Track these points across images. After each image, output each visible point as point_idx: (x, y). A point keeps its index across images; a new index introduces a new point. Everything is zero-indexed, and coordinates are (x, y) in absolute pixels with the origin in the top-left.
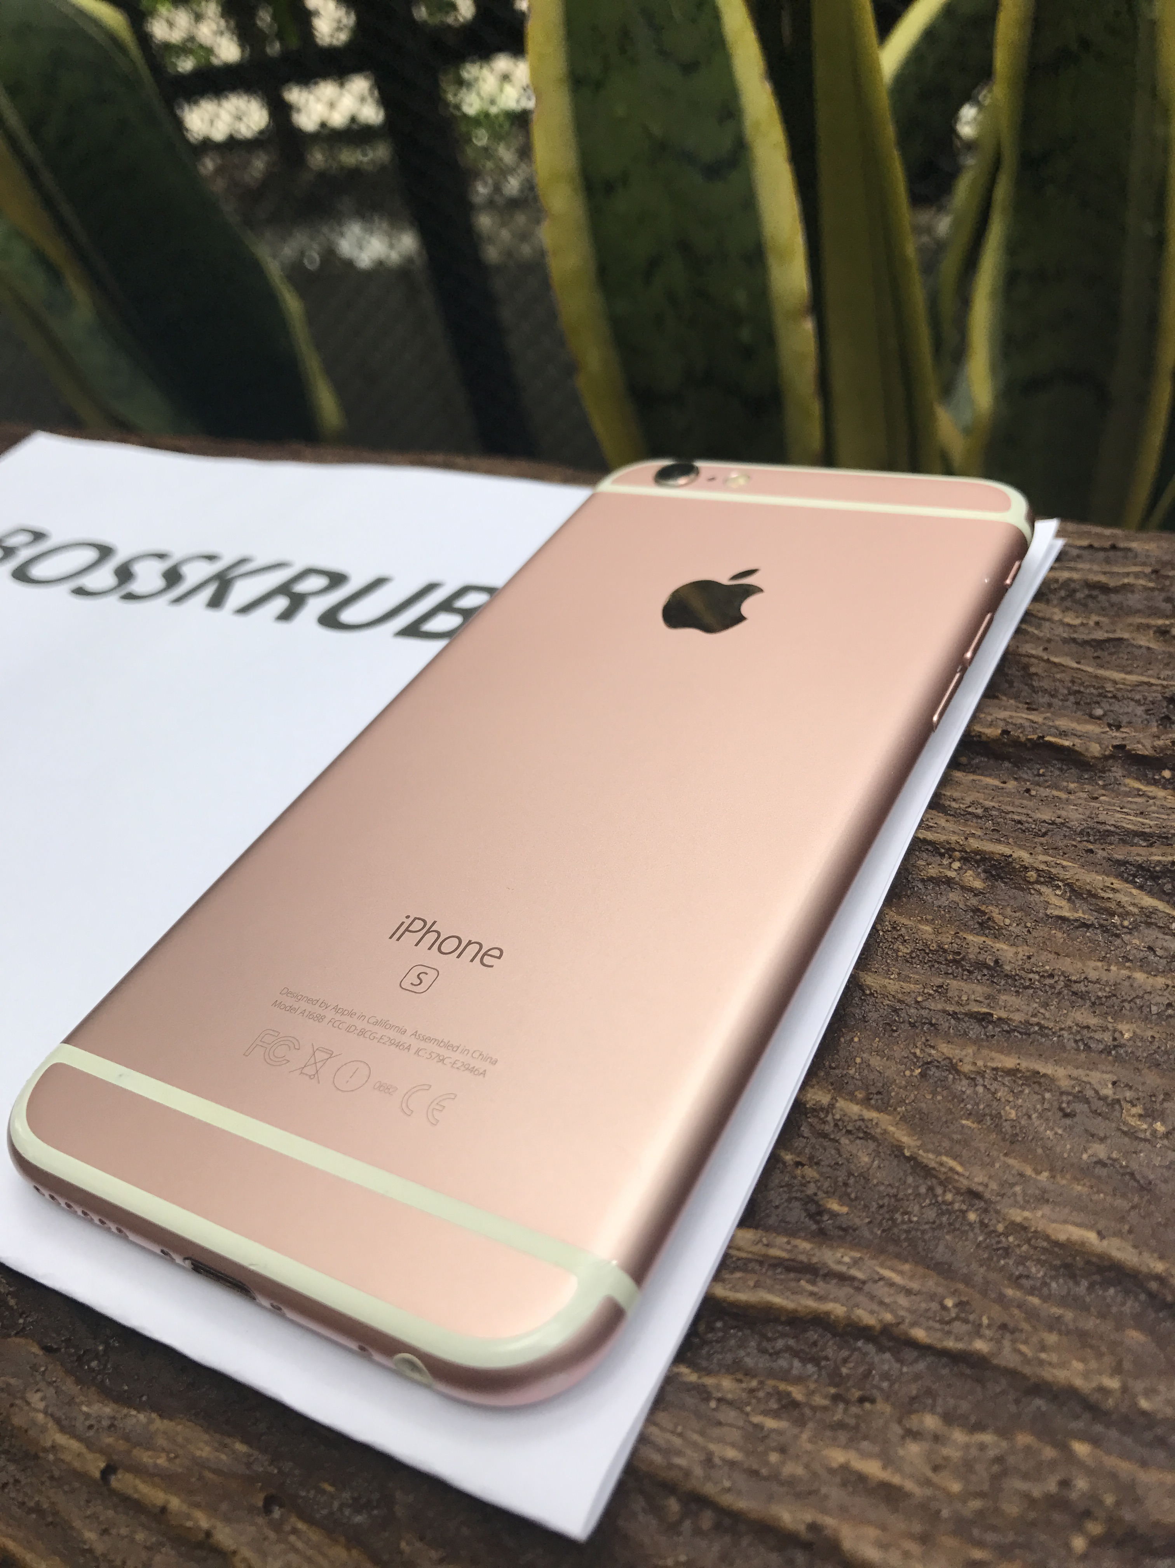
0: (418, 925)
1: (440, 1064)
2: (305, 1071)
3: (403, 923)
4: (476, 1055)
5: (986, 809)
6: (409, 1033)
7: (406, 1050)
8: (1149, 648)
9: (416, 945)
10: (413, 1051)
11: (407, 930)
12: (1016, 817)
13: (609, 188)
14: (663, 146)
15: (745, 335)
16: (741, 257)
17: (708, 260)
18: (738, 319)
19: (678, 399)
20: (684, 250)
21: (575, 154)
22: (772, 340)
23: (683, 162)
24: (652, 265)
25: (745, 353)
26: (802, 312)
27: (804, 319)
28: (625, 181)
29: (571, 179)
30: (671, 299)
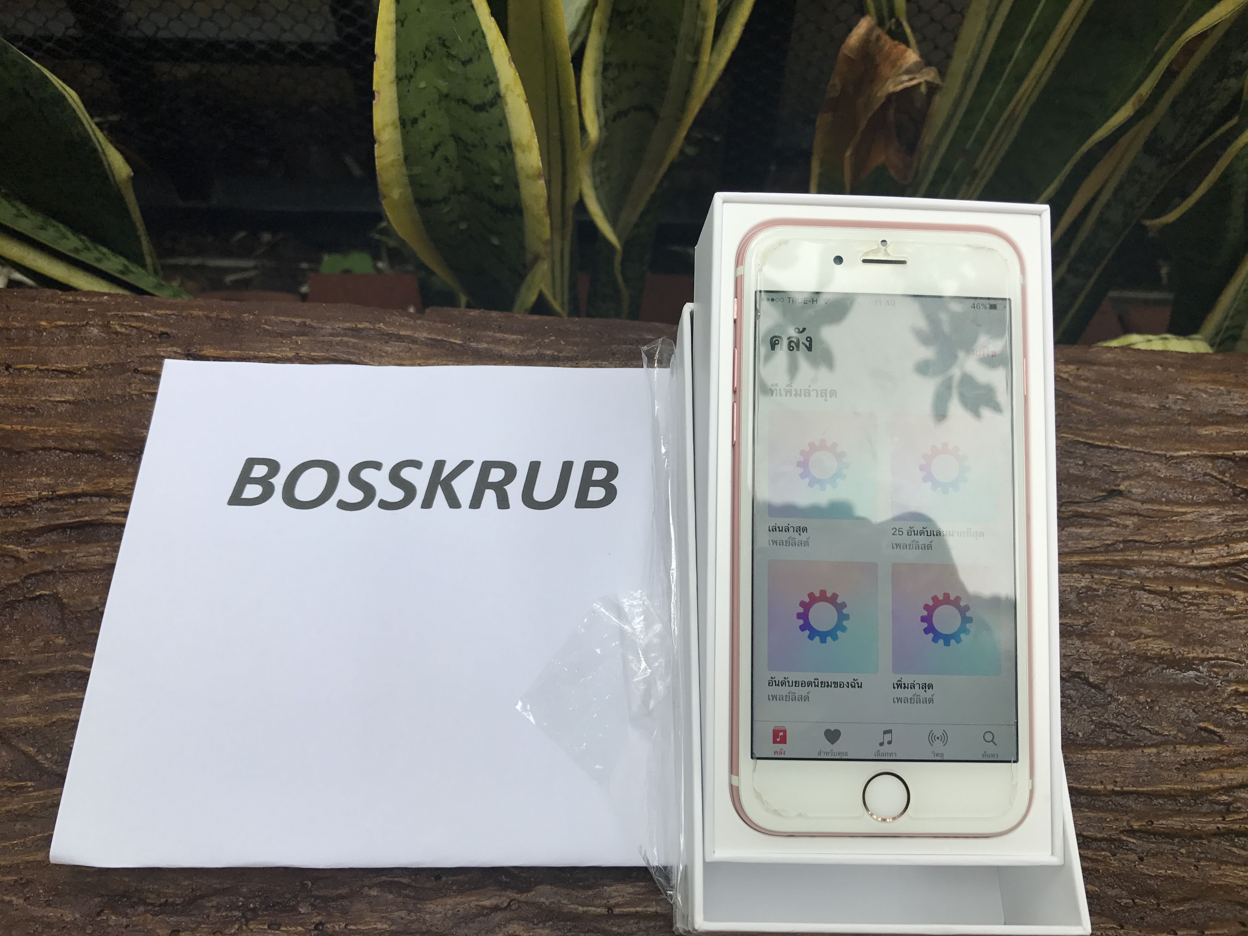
13: (415, 121)
14: (447, 96)
15: (497, 180)
16: (497, 146)
17: (474, 146)
18: (493, 173)
19: (446, 200)
20: (457, 139)
21: (396, 111)
22: (517, 186)
23: (461, 103)
24: (436, 147)
25: (497, 187)
26: (539, 176)
27: (540, 180)
28: (424, 115)
29: (393, 123)
30: (446, 159)
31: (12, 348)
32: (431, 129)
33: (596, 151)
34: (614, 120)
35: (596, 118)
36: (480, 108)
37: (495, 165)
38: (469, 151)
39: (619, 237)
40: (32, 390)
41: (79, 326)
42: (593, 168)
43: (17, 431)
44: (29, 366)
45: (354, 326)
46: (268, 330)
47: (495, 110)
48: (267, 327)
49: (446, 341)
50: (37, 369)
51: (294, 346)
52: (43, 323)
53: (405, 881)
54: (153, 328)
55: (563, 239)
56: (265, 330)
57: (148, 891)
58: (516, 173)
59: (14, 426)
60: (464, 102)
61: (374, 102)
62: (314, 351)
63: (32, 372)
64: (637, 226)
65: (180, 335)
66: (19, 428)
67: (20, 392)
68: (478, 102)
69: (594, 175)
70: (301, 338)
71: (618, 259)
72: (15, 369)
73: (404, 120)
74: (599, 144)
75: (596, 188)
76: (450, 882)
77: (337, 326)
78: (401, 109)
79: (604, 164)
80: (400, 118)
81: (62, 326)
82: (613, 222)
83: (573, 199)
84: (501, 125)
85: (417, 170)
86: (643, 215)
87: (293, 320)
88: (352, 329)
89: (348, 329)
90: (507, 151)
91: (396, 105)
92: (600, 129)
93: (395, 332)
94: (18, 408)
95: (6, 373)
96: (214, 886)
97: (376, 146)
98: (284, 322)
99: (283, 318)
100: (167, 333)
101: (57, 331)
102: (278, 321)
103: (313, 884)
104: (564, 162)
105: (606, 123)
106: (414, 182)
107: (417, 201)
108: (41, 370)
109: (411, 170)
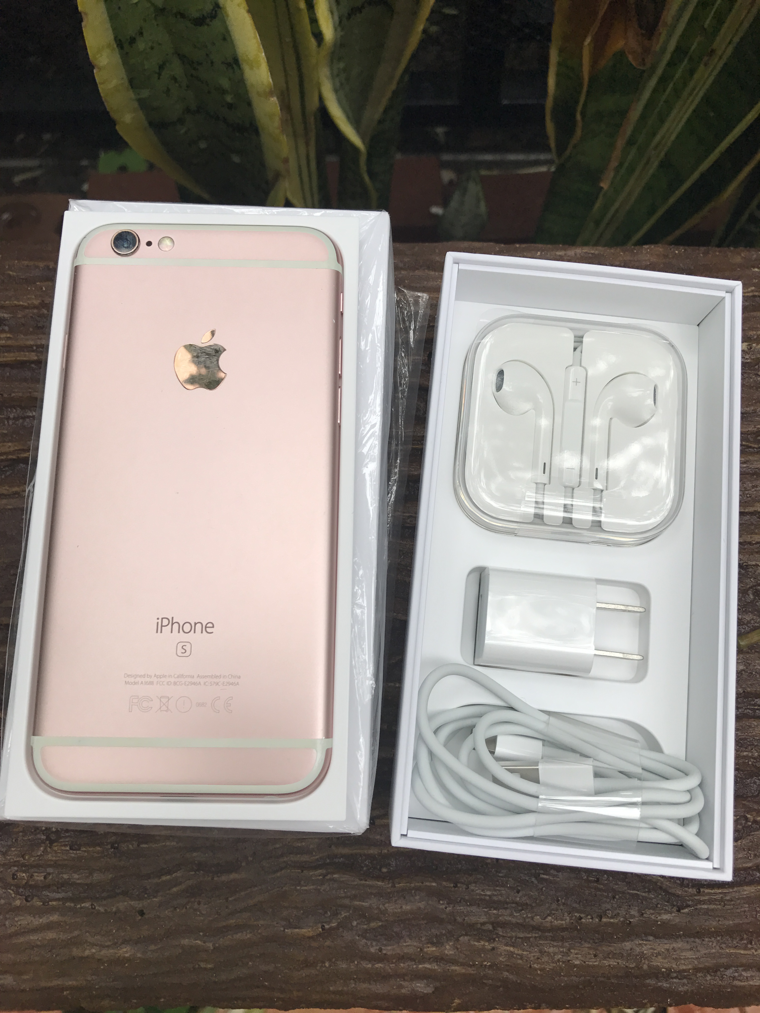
0: (165, 622)
1: (217, 685)
2: (162, 709)
3: (157, 623)
4: (230, 677)
6: (196, 677)
7: (200, 685)
9: (172, 632)
10: (203, 683)
11: (162, 626)
13: (132, 41)
14: (163, 10)
15: (229, 99)
16: (223, 63)
17: (200, 64)
18: (224, 92)
19: (181, 121)
20: (182, 57)
21: (110, 32)
22: (249, 104)
23: (179, 16)
24: (161, 67)
25: (230, 106)
26: (271, 94)
27: (273, 97)
28: (141, 34)
29: (109, 46)
30: (174, 79)
32: (152, 48)
33: (333, 53)
34: (349, 16)
35: (330, 16)
36: (200, 21)
37: (225, 83)
38: (195, 69)
39: (362, 137)
42: (332, 69)
47: (216, 23)
55: (307, 144)
58: (247, 92)
60: (183, 16)
61: (83, 24)
64: (380, 122)
68: (196, 15)
69: (333, 76)
71: (363, 160)
73: (120, 40)
74: (335, 45)
75: (336, 91)
78: (114, 29)
79: (342, 65)
80: (116, 38)
82: (356, 122)
83: (313, 104)
84: (224, 39)
85: (145, 93)
86: (385, 111)
90: (234, 66)
91: (108, 25)
92: (335, 29)
97: (95, 71)
104: (299, 69)
105: (340, 22)
106: (143, 104)
107: (151, 124)
109: (139, 94)
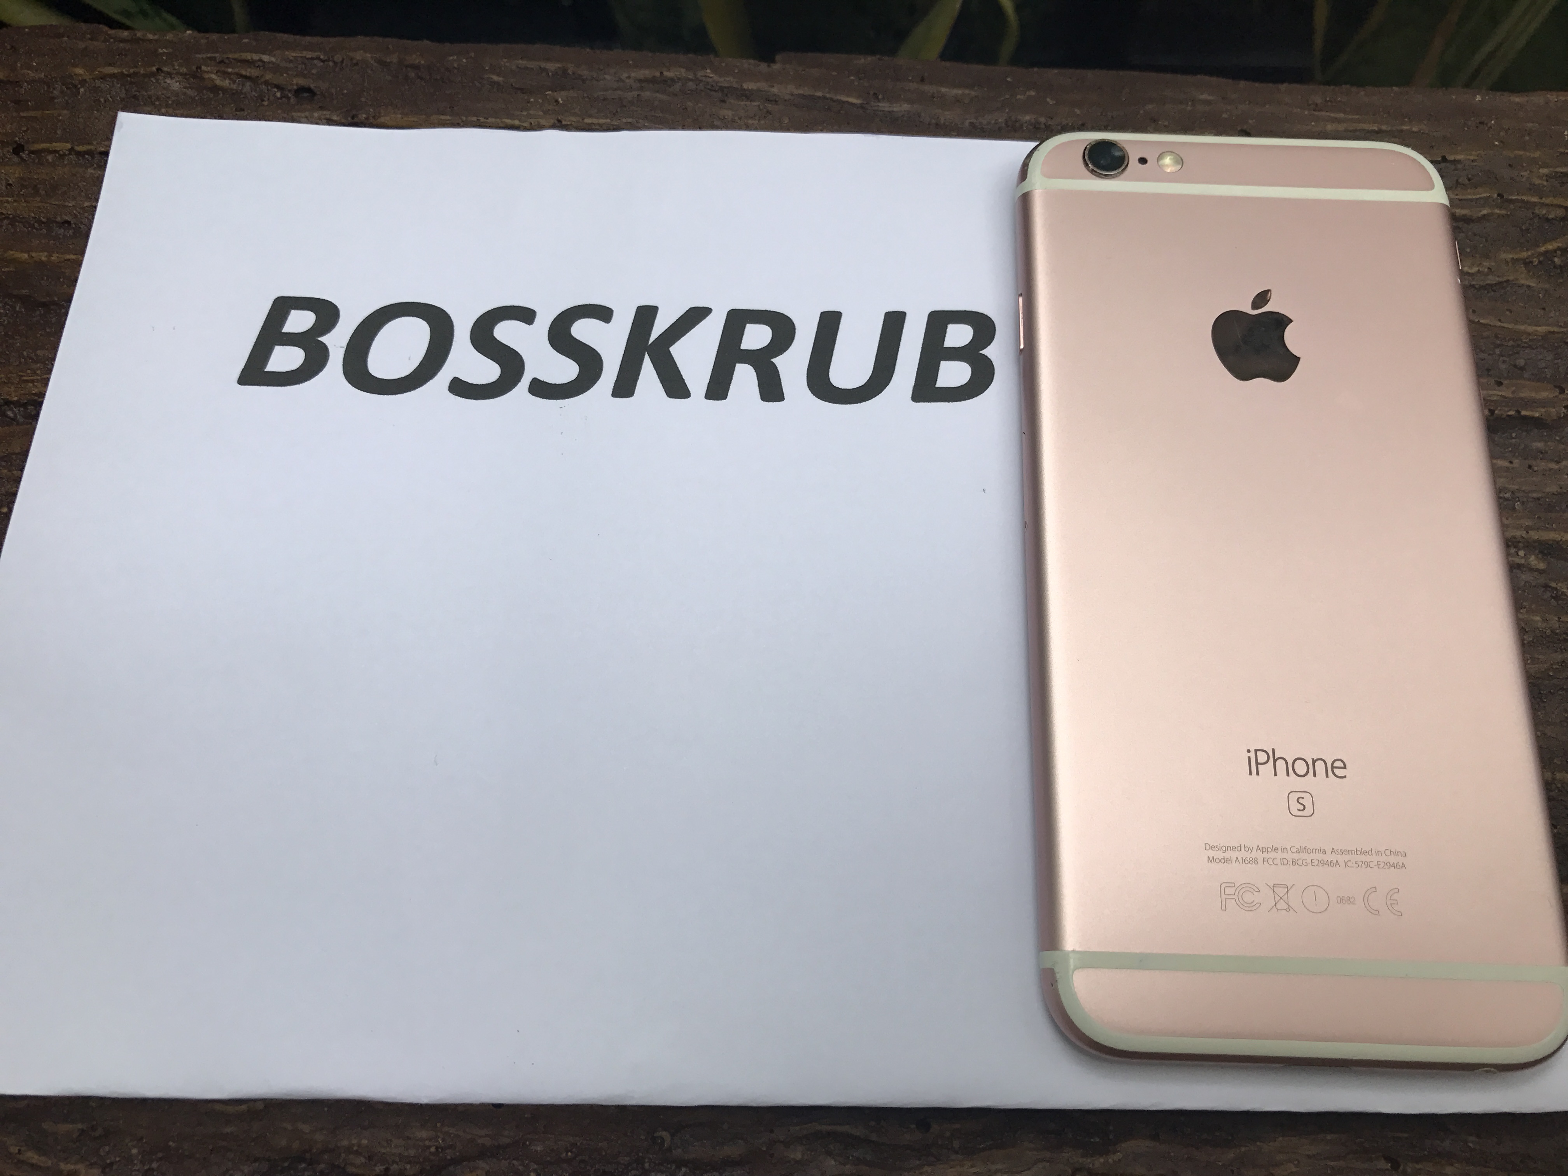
0: (1262, 757)
1: (1369, 868)
2: (1278, 906)
3: (1249, 758)
4: (1388, 853)
5: (1513, 492)
6: (1329, 851)
7: (1337, 866)
8: (1529, 287)
9: (1275, 775)
10: (1342, 864)
11: (1257, 764)
12: (1535, 495)
31: (22, 114)
40: (64, 189)
41: (145, 76)
43: (41, 264)
44: (57, 146)
45: (658, 74)
46: (498, 83)
48: (495, 78)
49: (831, 99)
50: (71, 150)
51: (550, 107)
52: (79, 71)
53: (858, 1131)
54: (281, 80)
56: (493, 83)
57: (349, 1150)
59: (34, 254)
62: (590, 116)
63: (62, 156)
65: (333, 91)
66: (43, 257)
67: (43, 192)
70: (563, 93)
72: (33, 152)
76: (948, 1134)
77: (625, 75)
81: (113, 76)
87: (543, 65)
88: (653, 81)
89: (646, 80)
93: (735, 86)
94: (41, 223)
95: (16, 159)
96: (480, 1141)
98: (526, 68)
99: (522, 63)
100: (309, 90)
101: (105, 86)
102: (514, 67)
103: (673, 1135)
108: (79, 154)
